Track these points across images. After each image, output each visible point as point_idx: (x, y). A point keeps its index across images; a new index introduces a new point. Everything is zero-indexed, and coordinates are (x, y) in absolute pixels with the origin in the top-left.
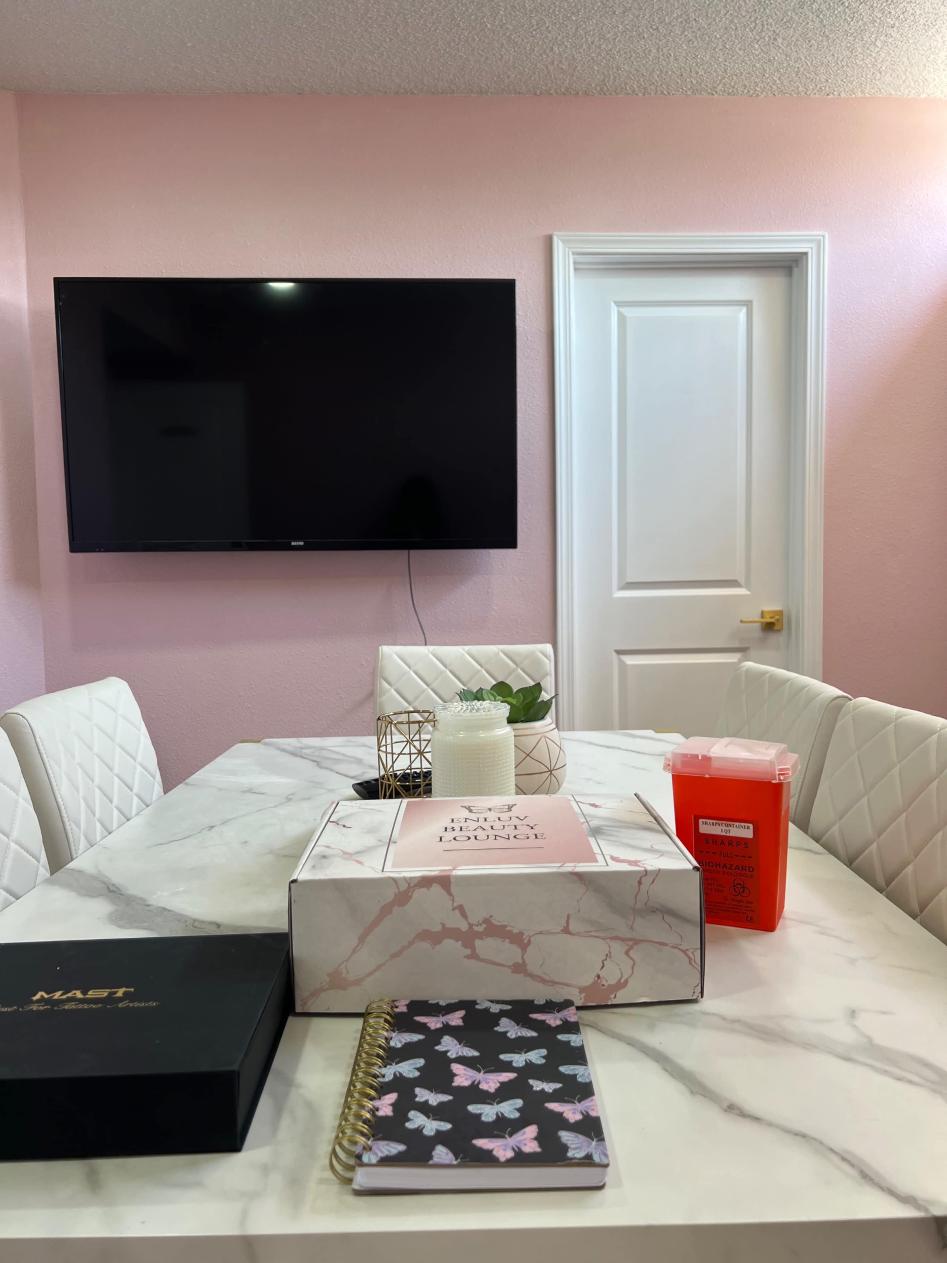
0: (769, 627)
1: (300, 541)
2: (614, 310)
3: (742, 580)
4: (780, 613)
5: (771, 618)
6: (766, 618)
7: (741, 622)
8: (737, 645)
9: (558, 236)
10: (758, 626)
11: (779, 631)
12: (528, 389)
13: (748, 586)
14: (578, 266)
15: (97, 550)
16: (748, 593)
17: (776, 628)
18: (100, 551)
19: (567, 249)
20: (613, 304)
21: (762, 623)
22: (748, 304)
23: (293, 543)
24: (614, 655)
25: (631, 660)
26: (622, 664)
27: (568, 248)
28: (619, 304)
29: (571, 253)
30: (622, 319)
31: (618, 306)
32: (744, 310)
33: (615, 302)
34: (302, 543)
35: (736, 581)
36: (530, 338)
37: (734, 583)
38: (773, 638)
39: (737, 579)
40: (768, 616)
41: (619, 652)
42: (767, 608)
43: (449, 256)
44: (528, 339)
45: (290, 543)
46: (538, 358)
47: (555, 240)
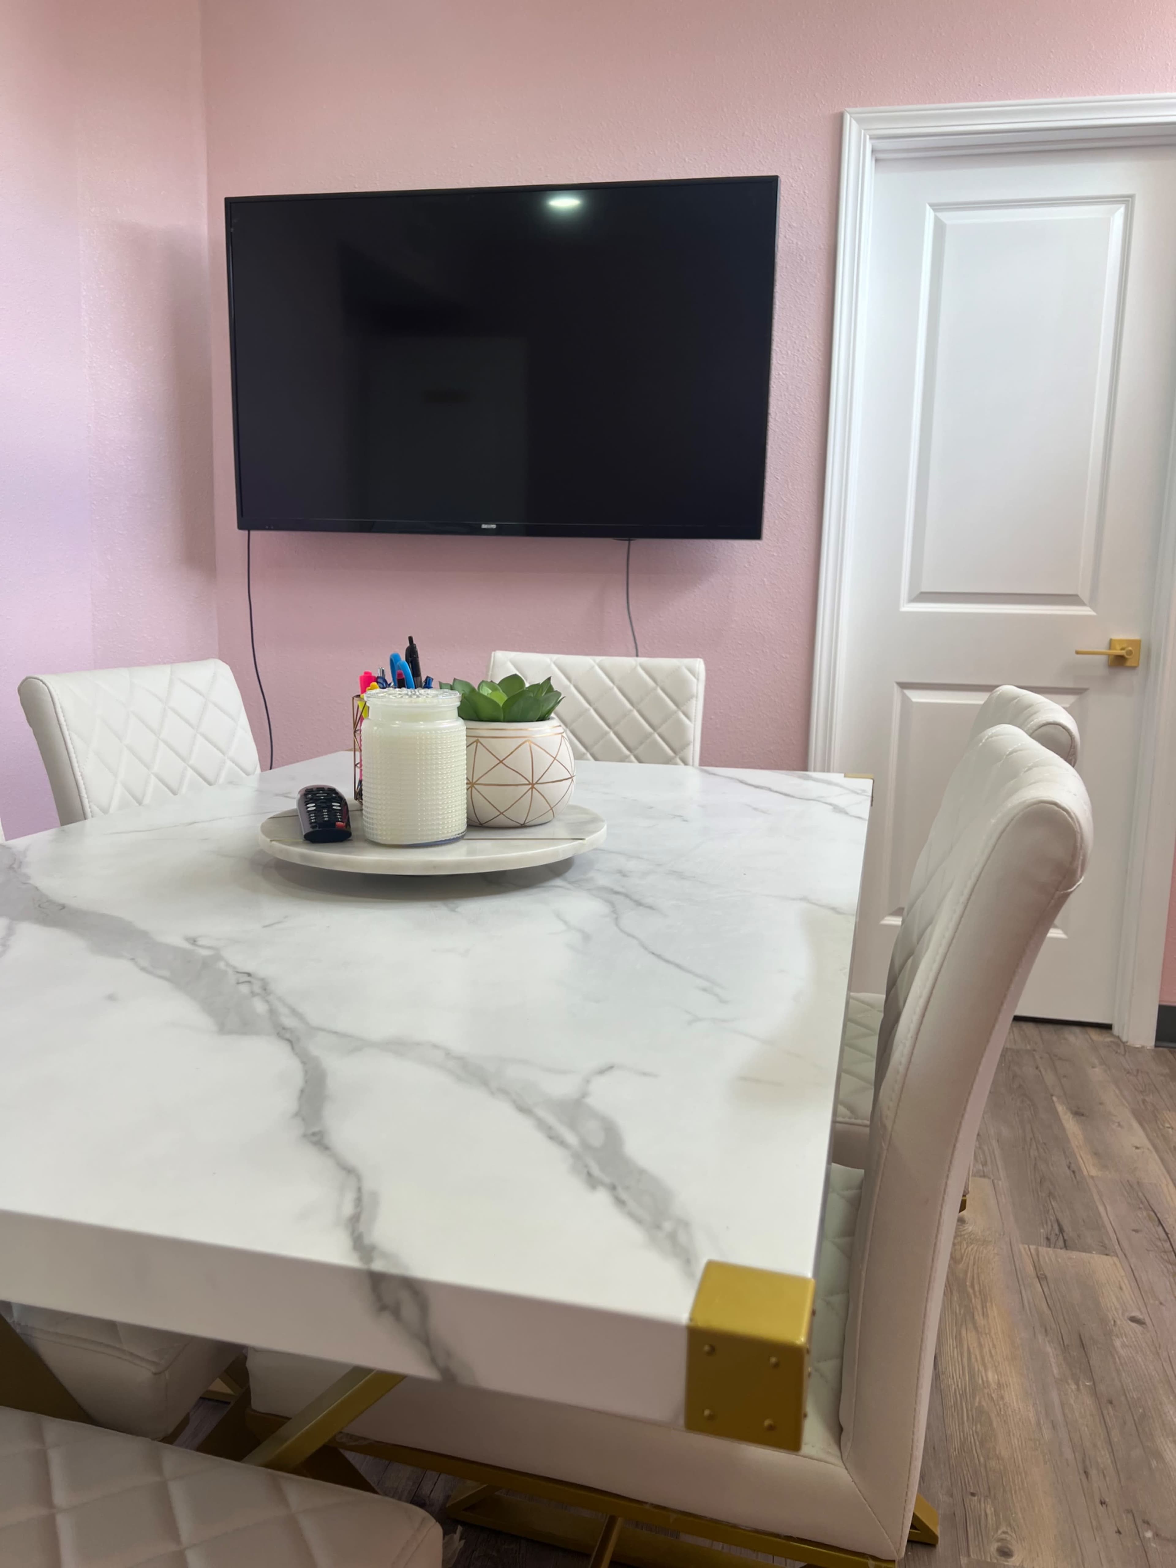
0: (1119, 661)
1: (492, 524)
2: (930, 214)
3: (1085, 595)
4: (1137, 643)
5: (1122, 649)
6: (1115, 649)
7: (1077, 653)
8: (1070, 685)
9: (850, 113)
10: (1103, 658)
11: (1134, 668)
12: (799, 327)
13: (1092, 603)
14: (881, 156)
15: (267, 527)
16: (1093, 613)
17: (1128, 664)
18: (269, 529)
19: (863, 131)
20: (928, 207)
21: (1109, 655)
22: (1127, 200)
23: (484, 526)
24: (896, 688)
25: (917, 697)
26: (905, 701)
27: (865, 130)
28: (936, 207)
29: (868, 137)
30: (940, 229)
31: (934, 210)
32: (1121, 210)
33: (931, 205)
34: (494, 526)
35: (1077, 596)
36: (804, 258)
37: (1072, 599)
38: (1124, 678)
39: (1079, 594)
40: (1118, 647)
41: (903, 686)
42: (1120, 635)
43: (704, 149)
44: (802, 260)
45: (481, 525)
46: (814, 285)
47: (847, 117)
